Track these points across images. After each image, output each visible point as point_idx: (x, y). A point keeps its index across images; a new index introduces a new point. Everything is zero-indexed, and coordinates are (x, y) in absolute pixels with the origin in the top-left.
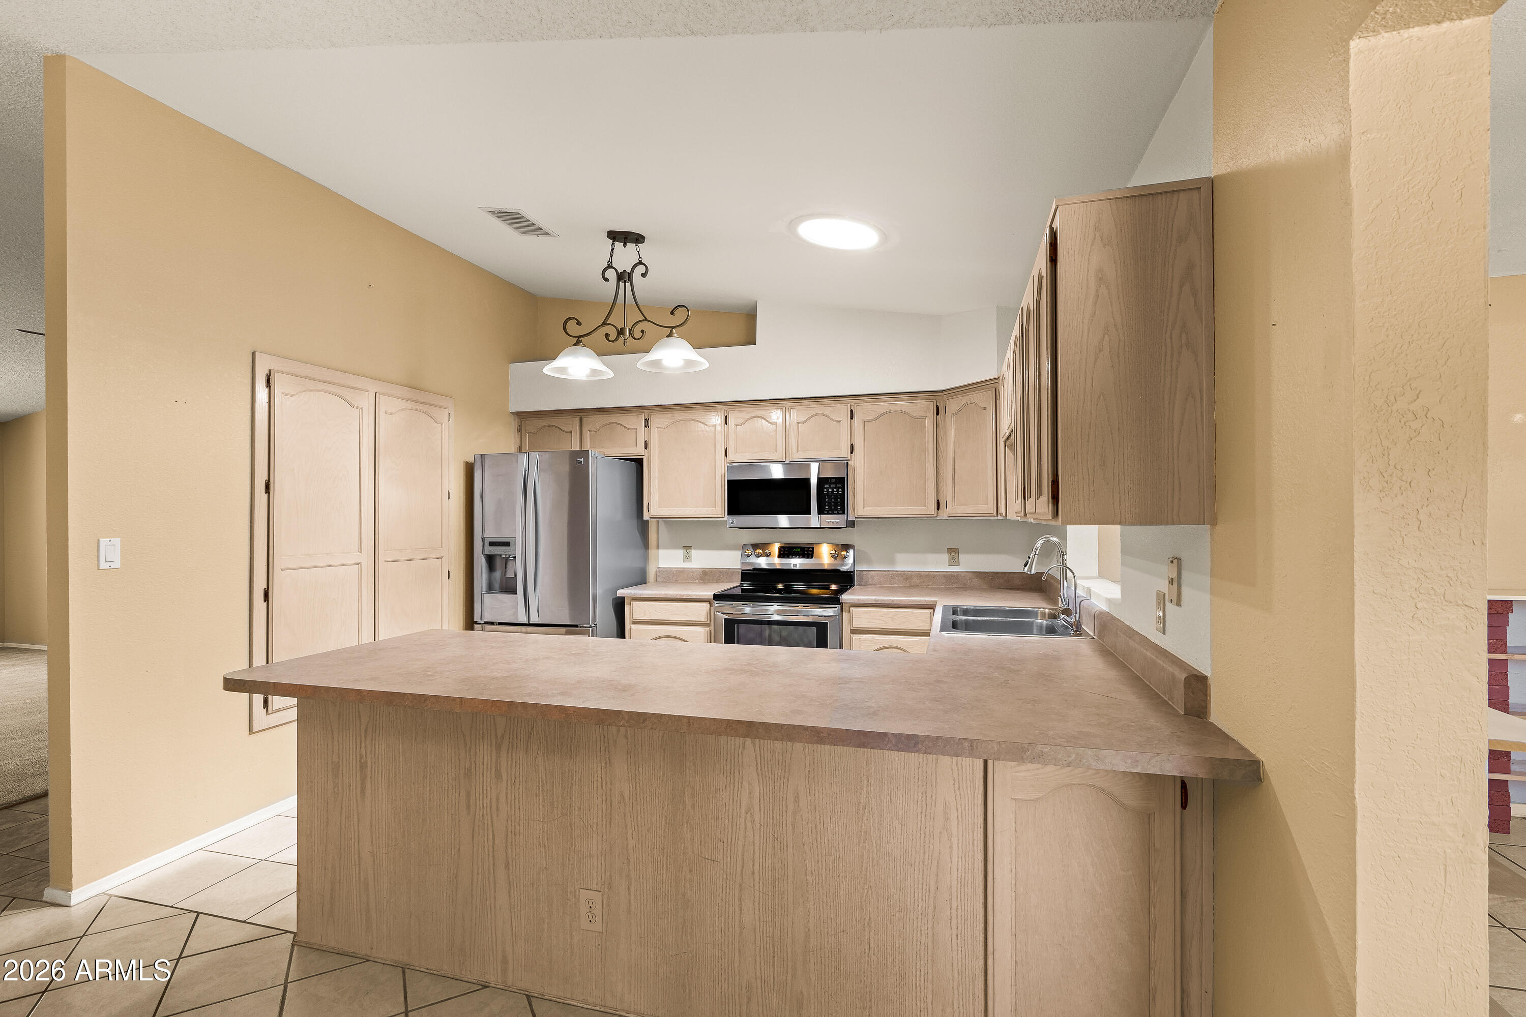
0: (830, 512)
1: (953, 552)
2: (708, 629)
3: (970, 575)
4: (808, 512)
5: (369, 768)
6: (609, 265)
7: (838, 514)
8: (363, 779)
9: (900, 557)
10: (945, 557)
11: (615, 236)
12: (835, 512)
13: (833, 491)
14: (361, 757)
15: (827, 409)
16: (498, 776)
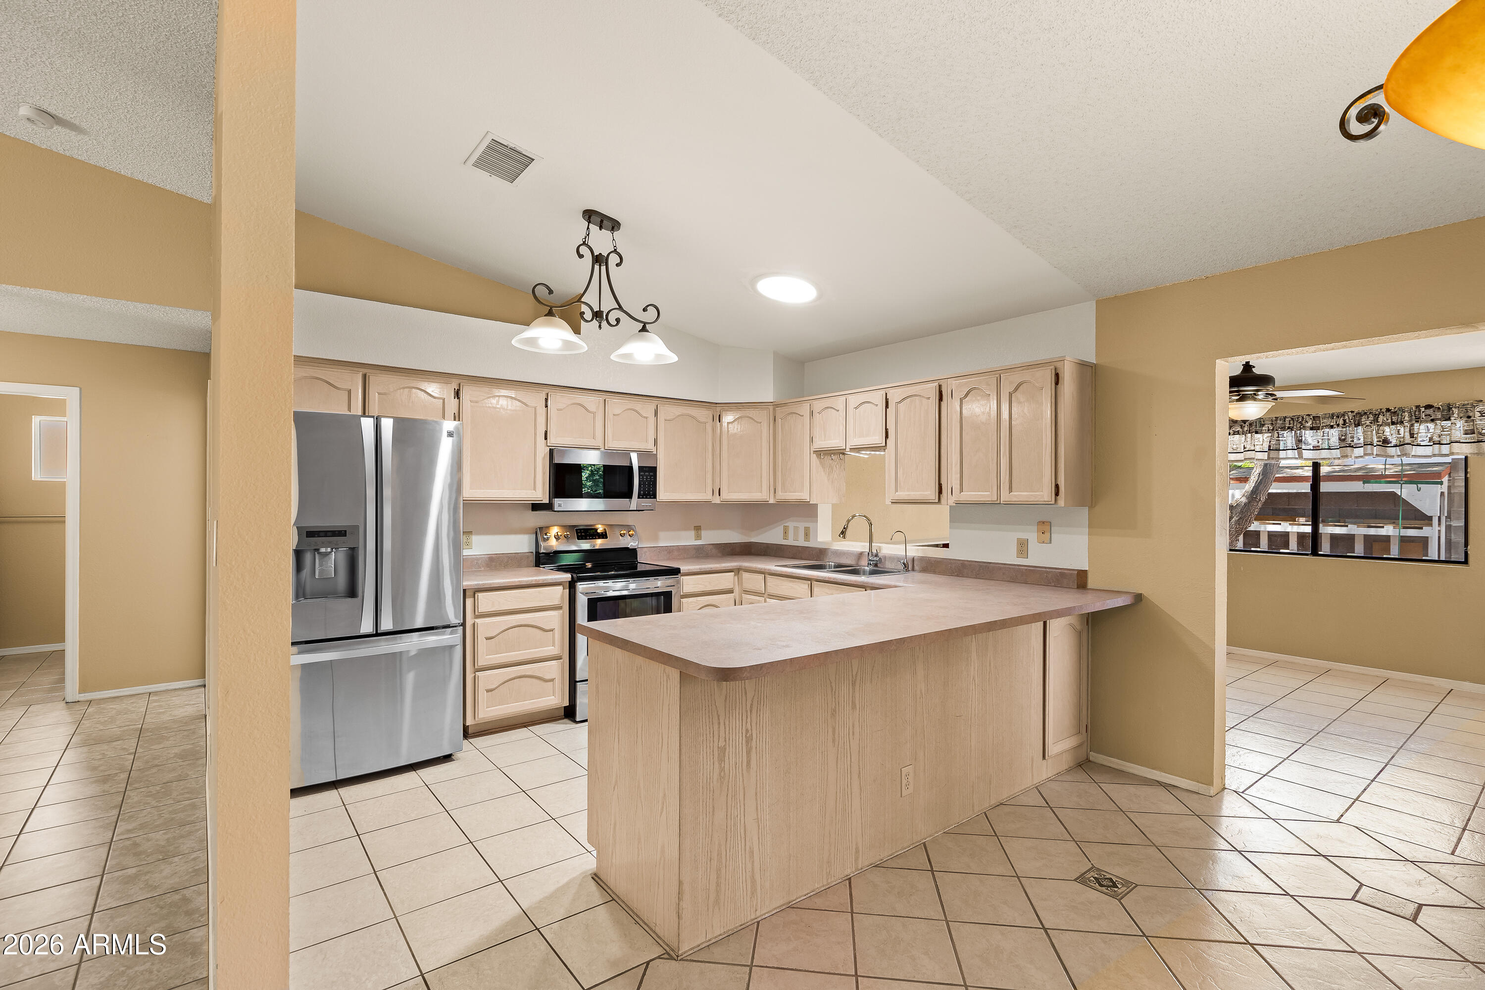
0: (645, 497)
1: (698, 529)
2: (561, 611)
3: (711, 546)
4: (629, 495)
5: (754, 740)
6: (584, 243)
7: (650, 498)
8: (749, 753)
9: (662, 534)
10: (692, 533)
11: (589, 215)
12: (648, 497)
13: (647, 478)
14: (747, 731)
15: (638, 405)
16: (854, 707)
